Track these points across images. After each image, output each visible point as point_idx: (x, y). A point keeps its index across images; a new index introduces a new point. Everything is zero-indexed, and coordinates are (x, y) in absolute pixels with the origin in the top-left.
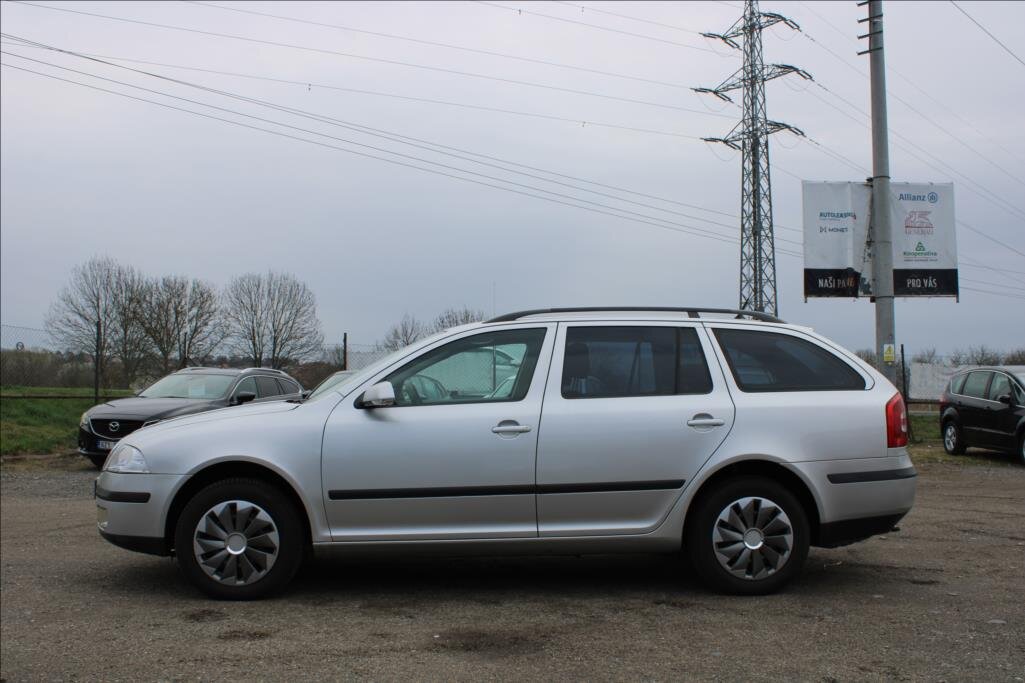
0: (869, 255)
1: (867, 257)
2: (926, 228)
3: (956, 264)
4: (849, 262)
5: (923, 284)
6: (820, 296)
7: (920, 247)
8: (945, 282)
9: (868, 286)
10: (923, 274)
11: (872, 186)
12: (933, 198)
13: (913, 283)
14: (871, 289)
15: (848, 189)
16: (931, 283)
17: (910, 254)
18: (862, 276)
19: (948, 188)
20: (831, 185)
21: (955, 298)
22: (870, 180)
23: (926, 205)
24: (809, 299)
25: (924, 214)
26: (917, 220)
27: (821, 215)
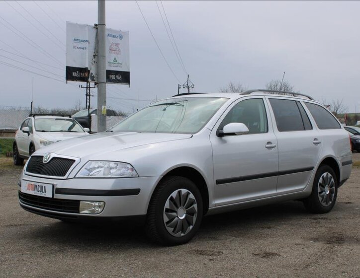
0: (94, 62)
1: (93, 63)
2: (117, 51)
3: (129, 70)
4: (86, 64)
5: (116, 78)
6: (73, 80)
7: (115, 60)
8: (125, 78)
9: (94, 77)
10: (117, 73)
11: (97, 28)
12: (121, 37)
13: (112, 77)
14: (95, 79)
15: (87, 28)
16: (119, 77)
17: (111, 63)
18: (91, 72)
19: (127, 33)
20: (79, 25)
21: (128, 86)
22: (96, 25)
23: (118, 41)
24: (68, 81)
25: (117, 45)
26: (114, 47)
27: (74, 40)
